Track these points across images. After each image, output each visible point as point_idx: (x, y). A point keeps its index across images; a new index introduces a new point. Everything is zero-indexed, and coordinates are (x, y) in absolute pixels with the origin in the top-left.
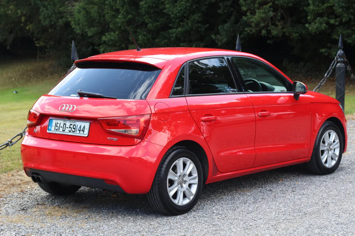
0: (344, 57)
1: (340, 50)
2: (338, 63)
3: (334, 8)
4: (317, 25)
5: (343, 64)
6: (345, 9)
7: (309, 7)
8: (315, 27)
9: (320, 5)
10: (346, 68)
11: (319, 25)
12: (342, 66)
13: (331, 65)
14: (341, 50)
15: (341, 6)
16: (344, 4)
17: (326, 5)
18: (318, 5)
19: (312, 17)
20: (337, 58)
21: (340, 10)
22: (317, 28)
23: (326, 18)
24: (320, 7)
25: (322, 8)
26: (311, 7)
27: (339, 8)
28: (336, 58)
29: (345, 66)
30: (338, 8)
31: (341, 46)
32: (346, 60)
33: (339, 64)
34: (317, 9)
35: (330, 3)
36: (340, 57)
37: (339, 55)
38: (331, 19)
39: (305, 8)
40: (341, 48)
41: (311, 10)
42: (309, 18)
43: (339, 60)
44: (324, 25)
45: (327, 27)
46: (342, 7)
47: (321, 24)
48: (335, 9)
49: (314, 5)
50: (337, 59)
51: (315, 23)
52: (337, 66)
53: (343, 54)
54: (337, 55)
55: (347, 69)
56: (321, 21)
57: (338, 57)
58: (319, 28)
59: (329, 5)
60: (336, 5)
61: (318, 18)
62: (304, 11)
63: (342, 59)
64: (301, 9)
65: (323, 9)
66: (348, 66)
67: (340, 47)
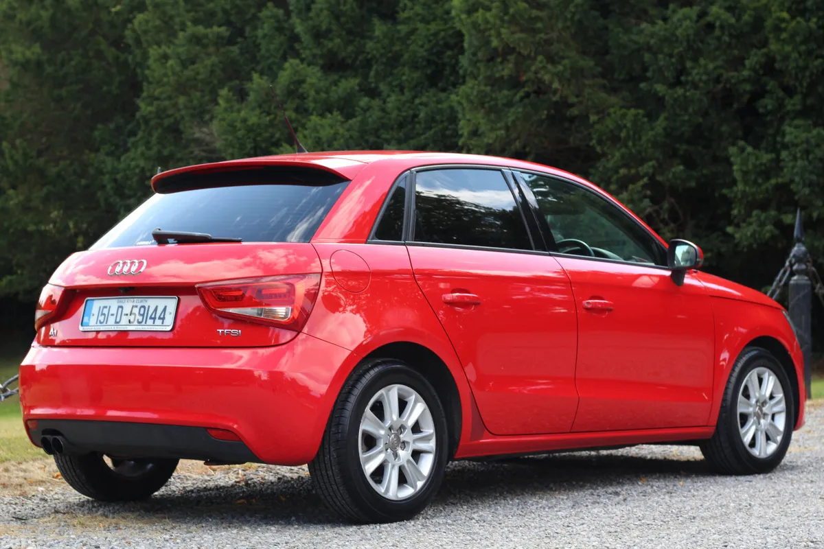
0: (809, 262)
1: (797, 245)
2: (792, 274)
3: (793, 186)
4: (754, 227)
5: (806, 278)
6: (817, 189)
7: (735, 189)
8: (749, 234)
9: (760, 181)
10: (813, 288)
11: (758, 229)
12: (804, 282)
13: (778, 278)
14: (800, 244)
15: (807, 182)
16: (814, 177)
17: (773, 181)
18: (755, 182)
19: (743, 212)
20: (790, 262)
21: (807, 191)
22: (753, 235)
23: (773, 213)
24: (760, 185)
25: (764, 187)
26: (740, 187)
27: (804, 186)
28: (787, 264)
29: (809, 282)
30: (800, 187)
31: (799, 236)
32: (813, 269)
33: (795, 278)
34: (754, 190)
35: (782, 177)
36: (799, 260)
37: (794, 256)
38: (786, 213)
39: (725, 191)
40: (799, 240)
41: (739, 195)
42: (735, 212)
43: (795, 267)
44: (769, 227)
45: (777, 232)
46: (810, 185)
47: (762, 225)
48: (795, 190)
49: (746, 182)
50: (791, 265)
51: (750, 224)
52: (792, 282)
53: (805, 254)
54: (792, 255)
55: (816, 291)
56: (763, 217)
57: (793, 261)
58: (757, 236)
59: (780, 180)
60: (797, 179)
61: (755, 213)
62: (724, 198)
63: (803, 267)
64: (717, 195)
65: (767, 189)
66: (819, 285)
67: (797, 236)
